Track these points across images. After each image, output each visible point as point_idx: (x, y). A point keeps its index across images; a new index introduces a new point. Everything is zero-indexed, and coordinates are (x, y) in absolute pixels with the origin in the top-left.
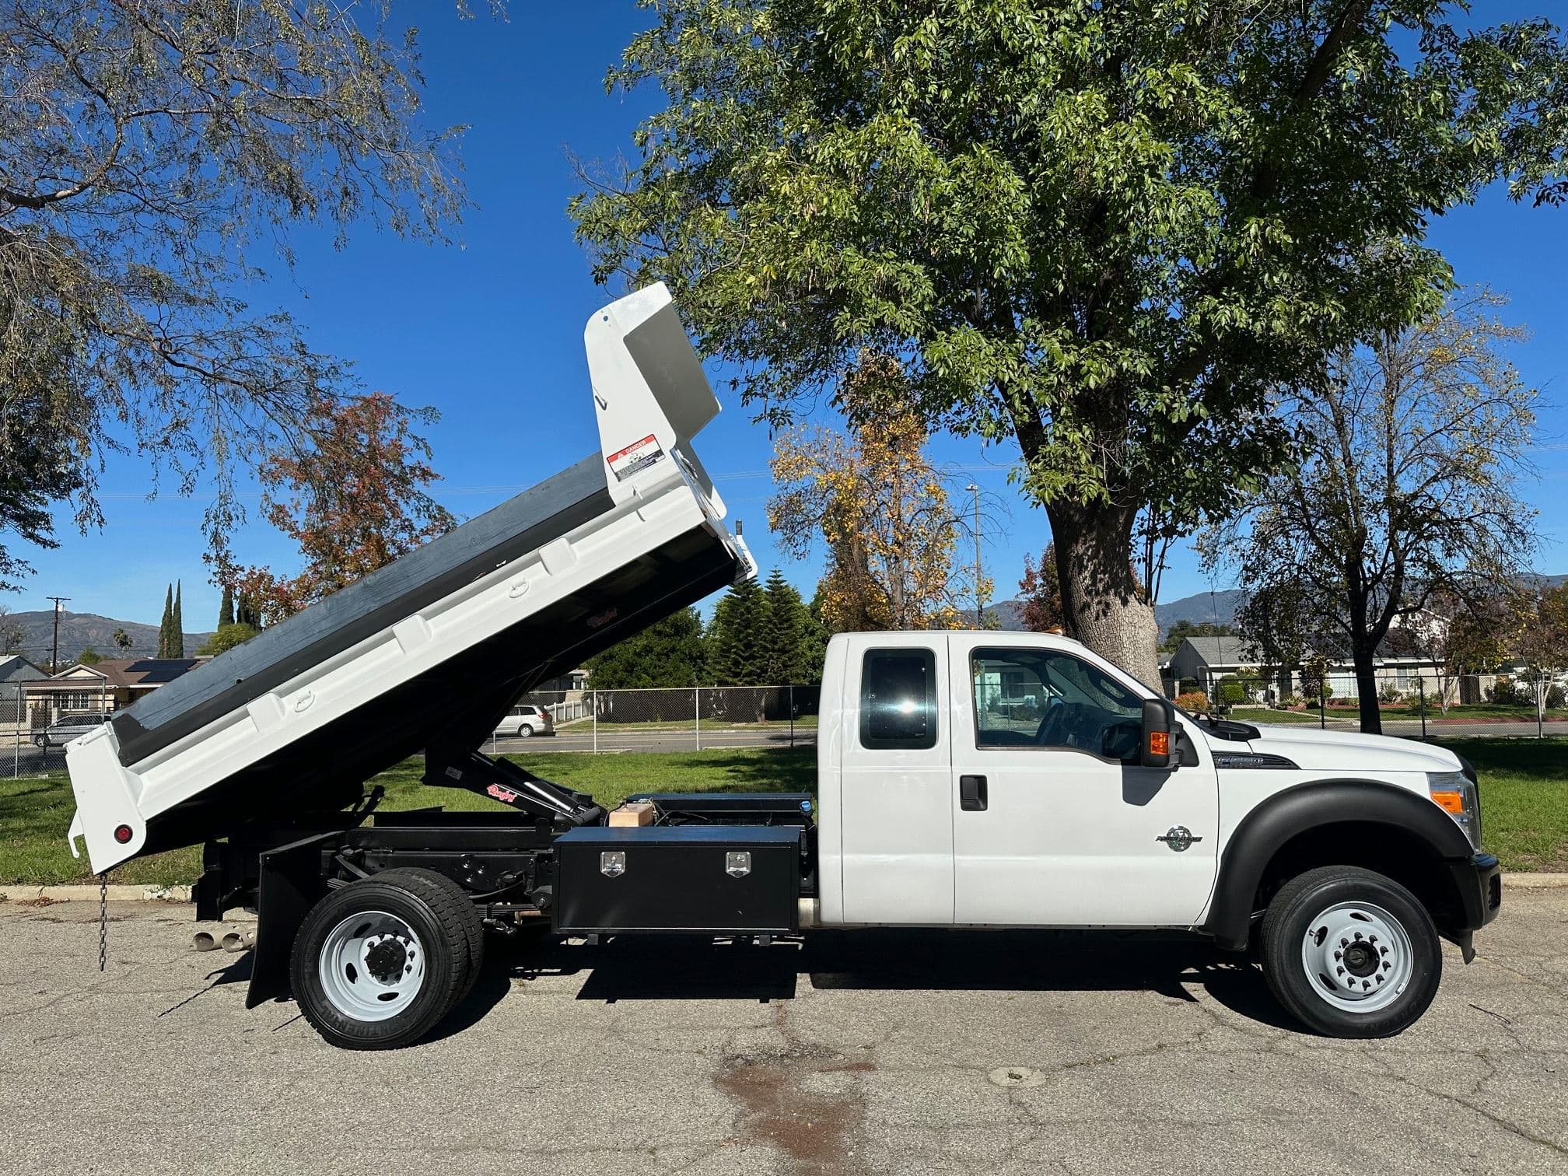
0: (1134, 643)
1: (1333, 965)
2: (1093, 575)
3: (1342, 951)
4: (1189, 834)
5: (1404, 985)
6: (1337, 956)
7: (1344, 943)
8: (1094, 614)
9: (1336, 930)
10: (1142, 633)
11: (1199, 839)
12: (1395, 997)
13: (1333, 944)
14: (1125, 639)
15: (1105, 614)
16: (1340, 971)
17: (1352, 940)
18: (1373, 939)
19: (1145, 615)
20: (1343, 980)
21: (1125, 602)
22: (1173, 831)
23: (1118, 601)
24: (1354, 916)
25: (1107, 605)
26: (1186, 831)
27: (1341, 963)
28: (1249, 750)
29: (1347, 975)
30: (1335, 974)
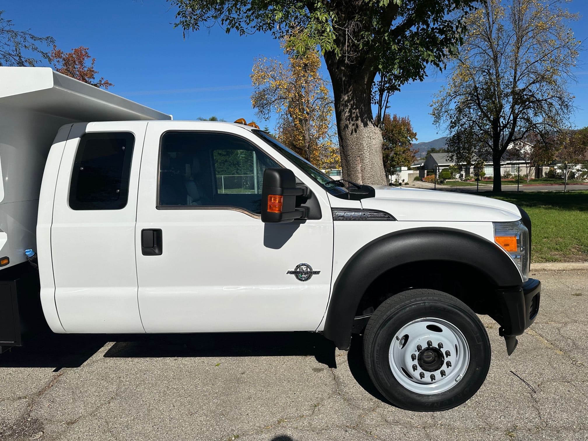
0: (369, 147)
1: (410, 363)
2: (350, 111)
3: (417, 353)
4: (311, 269)
5: (462, 375)
6: (413, 358)
7: (419, 348)
8: (350, 132)
9: (414, 338)
10: (374, 142)
11: (318, 273)
12: (454, 383)
13: (411, 349)
14: (365, 145)
15: (356, 131)
16: (415, 368)
17: (424, 346)
18: (440, 346)
19: (376, 132)
20: (416, 374)
21: (366, 125)
22: (298, 267)
23: (362, 125)
24: (430, 327)
25: (357, 126)
26: (308, 266)
27: (416, 362)
28: (360, 207)
29: (420, 370)
30: (411, 370)
